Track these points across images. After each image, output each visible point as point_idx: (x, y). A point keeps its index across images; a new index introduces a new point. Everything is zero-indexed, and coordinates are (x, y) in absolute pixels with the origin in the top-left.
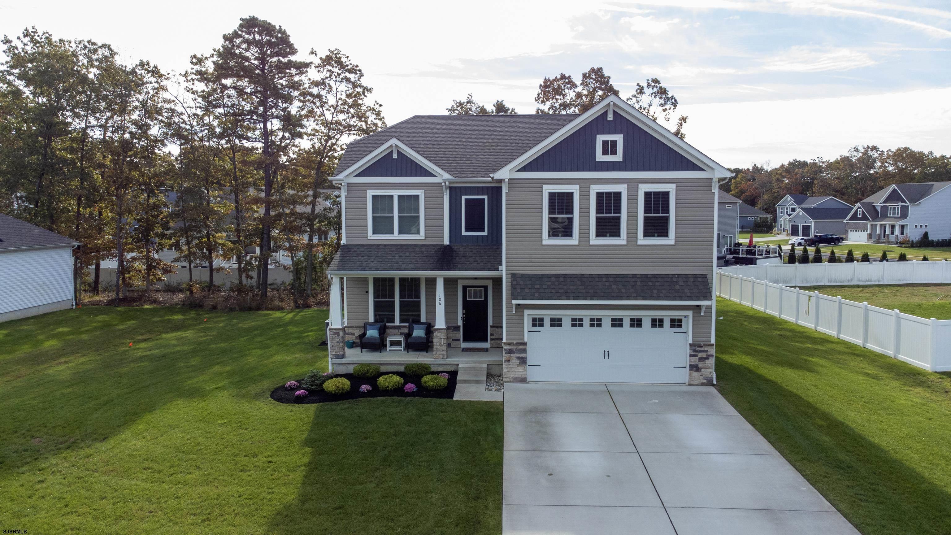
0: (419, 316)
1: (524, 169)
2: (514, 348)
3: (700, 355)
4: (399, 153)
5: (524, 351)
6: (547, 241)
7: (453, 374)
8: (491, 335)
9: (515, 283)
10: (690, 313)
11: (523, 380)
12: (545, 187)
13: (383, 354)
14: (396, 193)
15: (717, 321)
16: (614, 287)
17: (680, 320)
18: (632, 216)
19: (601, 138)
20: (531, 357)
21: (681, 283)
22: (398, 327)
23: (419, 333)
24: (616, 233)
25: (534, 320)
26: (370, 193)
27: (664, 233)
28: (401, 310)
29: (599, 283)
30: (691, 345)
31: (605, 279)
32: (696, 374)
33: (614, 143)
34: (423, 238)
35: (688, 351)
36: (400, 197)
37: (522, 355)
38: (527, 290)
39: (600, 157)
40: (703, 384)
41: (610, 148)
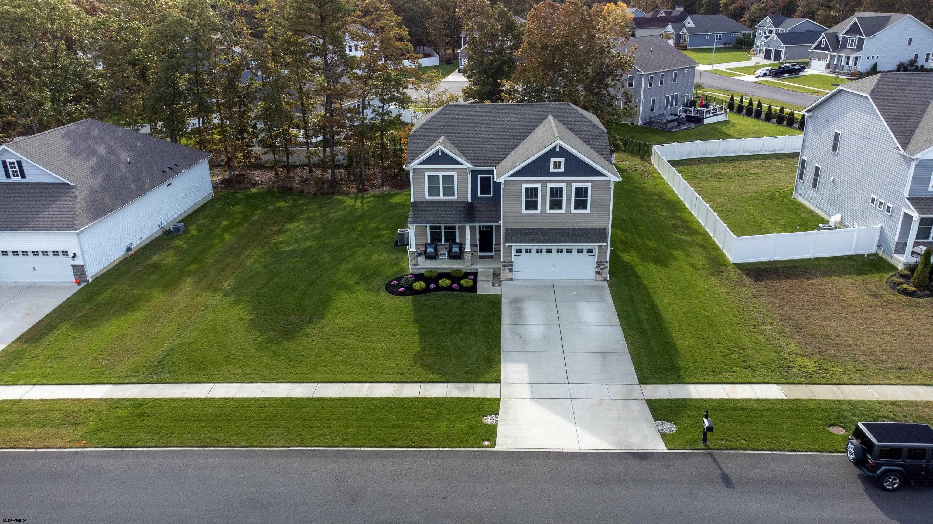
0: (455, 239)
1: (512, 176)
2: (507, 264)
3: (601, 267)
4: (442, 152)
5: (512, 265)
6: (524, 212)
7: (475, 274)
8: (495, 249)
9: (507, 233)
10: (597, 247)
11: (511, 279)
12: (523, 185)
13: (437, 262)
14: (441, 174)
15: (611, 250)
16: (558, 236)
17: (592, 250)
18: (568, 199)
19: (553, 160)
20: (515, 268)
21: (592, 233)
22: (444, 245)
23: (455, 249)
24: (560, 208)
25: (517, 250)
26: (427, 174)
27: (585, 207)
28: (445, 236)
29: (551, 234)
30: (597, 262)
31: (553, 231)
32: (598, 276)
33: (560, 163)
34: (457, 198)
35: (595, 265)
36: (443, 176)
37: (511, 267)
38: (513, 238)
39: (552, 169)
40: (602, 281)
41: (558, 165)
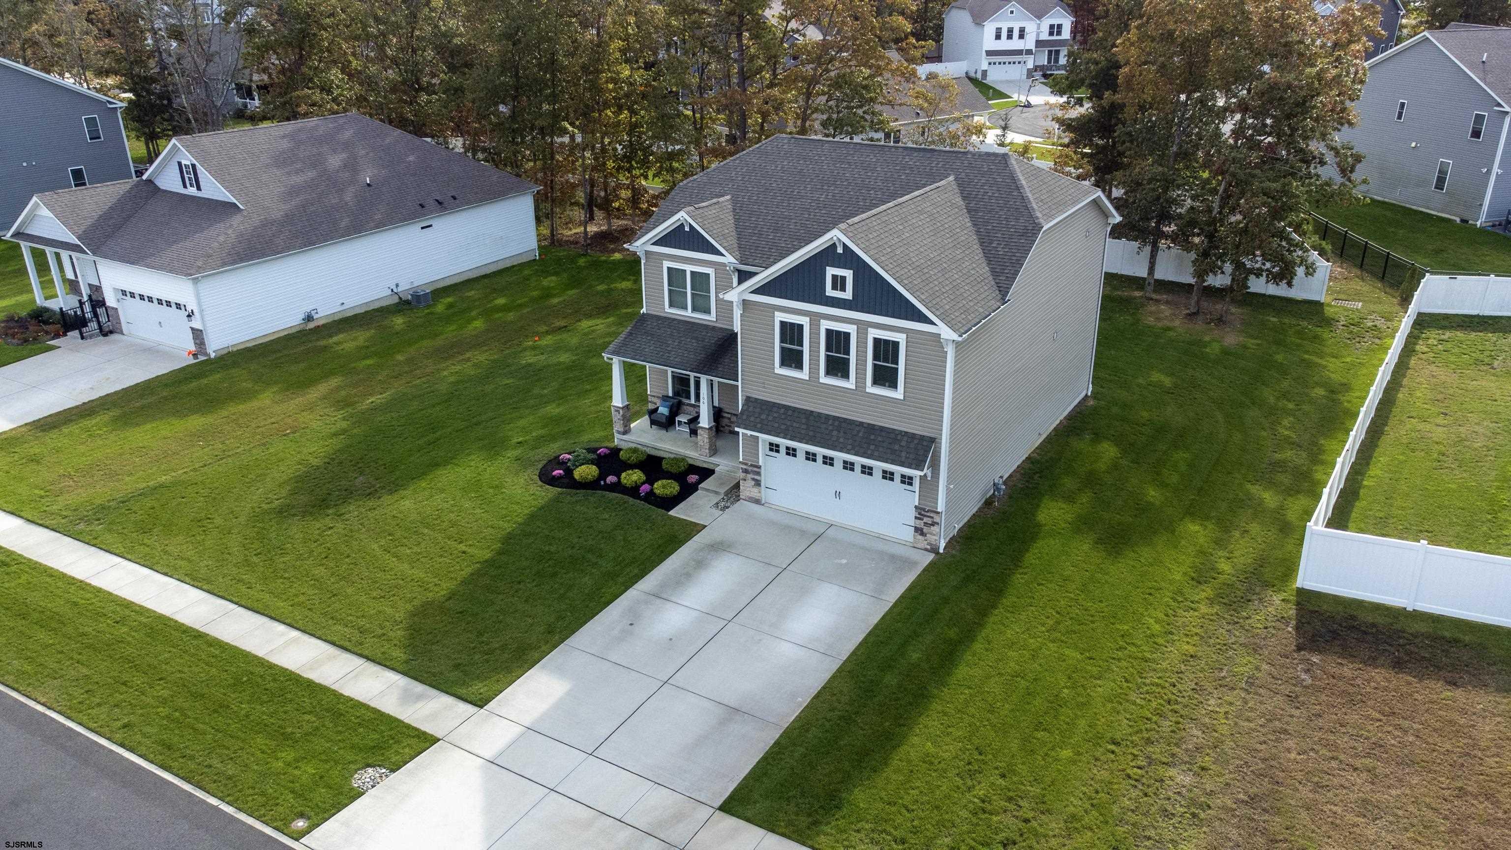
1: (757, 291)
2: (750, 469)
4: (691, 226)
5: (759, 474)
7: (706, 475)
9: (746, 408)
11: (757, 502)
16: (835, 433)
17: (911, 478)
18: (861, 362)
19: (831, 271)
20: (766, 480)
21: (903, 443)
22: (692, 406)
24: (846, 375)
25: (770, 446)
26: (666, 264)
27: (894, 385)
28: (696, 388)
29: (824, 426)
30: (916, 507)
31: (830, 422)
32: (920, 537)
34: (714, 320)
35: (913, 513)
36: (692, 272)
37: (756, 477)
39: (830, 292)
40: (926, 550)
41: (839, 283)
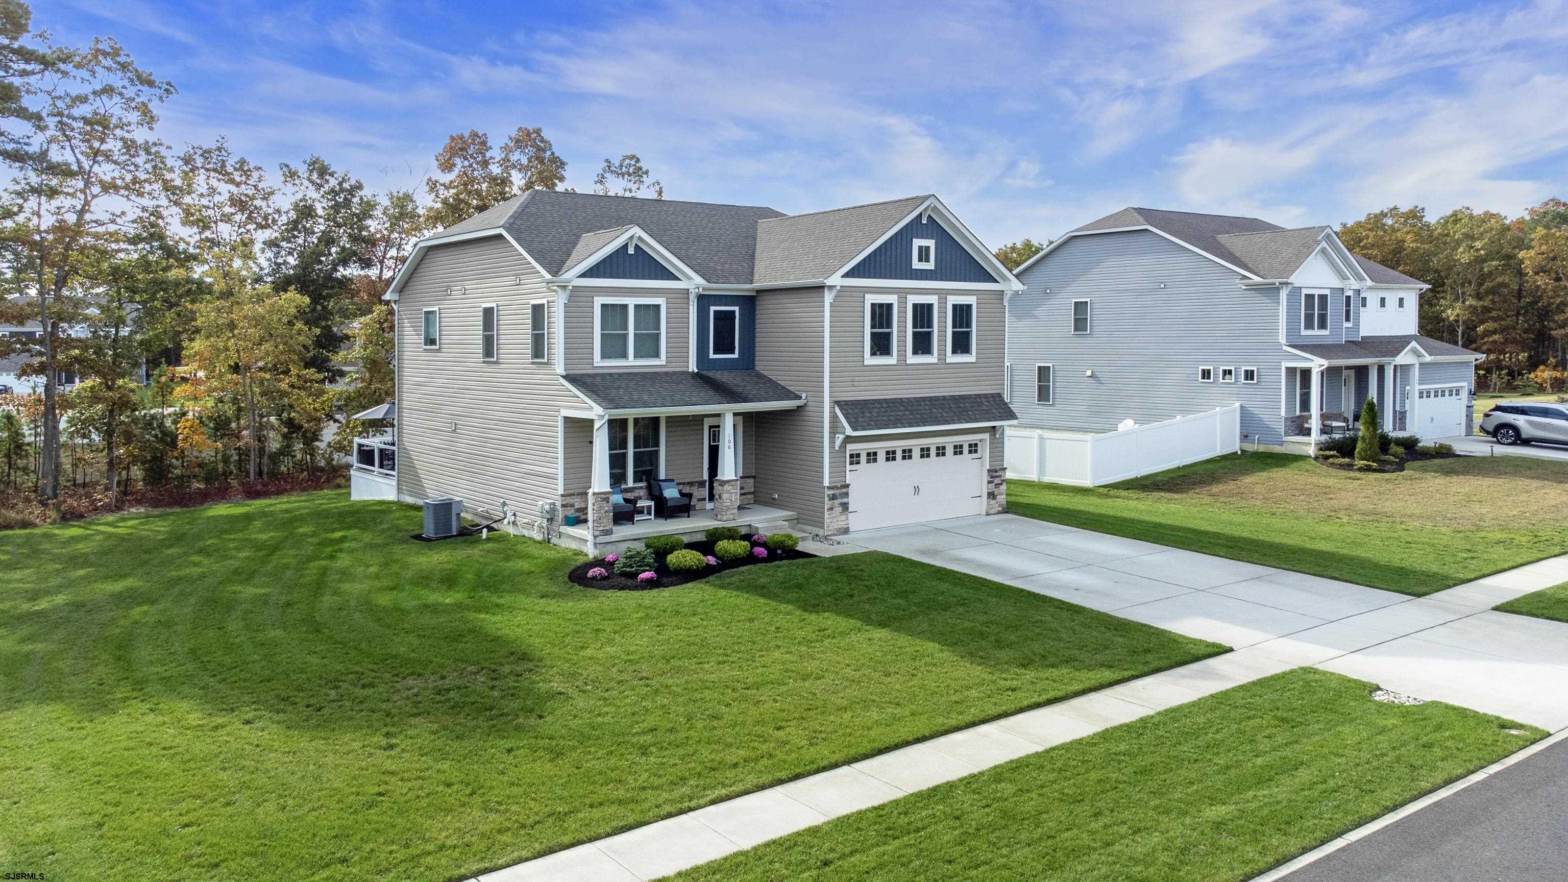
0: (656, 471)
1: (849, 276)
2: (837, 492)
3: (997, 481)
4: (636, 247)
5: (847, 495)
6: (870, 360)
8: (741, 488)
9: (844, 412)
10: (986, 436)
11: (846, 531)
12: (867, 296)
14: (631, 302)
16: (934, 411)
17: (976, 445)
18: (942, 331)
20: (851, 502)
21: (986, 403)
22: (633, 489)
24: (928, 350)
27: (967, 349)
28: (635, 466)
29: (921, 408)
30: (989, 471)
31: (923, 403)
32: (993, 502)
33: (928, 248)
34: (664, 363)
35: (985, 478)
36: (636, 306)
37: (845, 500)
38: (860, 419)
40: (999, 513)
41: (924, 254)
